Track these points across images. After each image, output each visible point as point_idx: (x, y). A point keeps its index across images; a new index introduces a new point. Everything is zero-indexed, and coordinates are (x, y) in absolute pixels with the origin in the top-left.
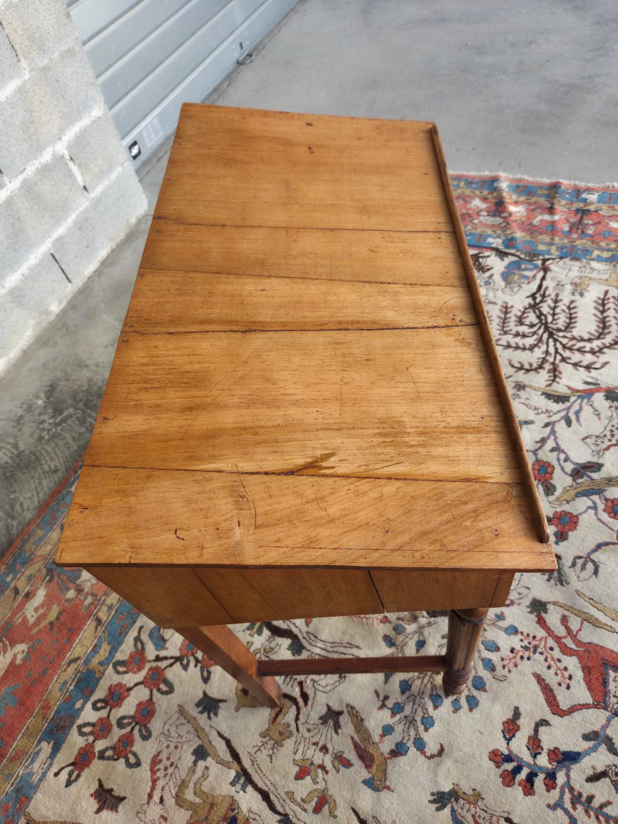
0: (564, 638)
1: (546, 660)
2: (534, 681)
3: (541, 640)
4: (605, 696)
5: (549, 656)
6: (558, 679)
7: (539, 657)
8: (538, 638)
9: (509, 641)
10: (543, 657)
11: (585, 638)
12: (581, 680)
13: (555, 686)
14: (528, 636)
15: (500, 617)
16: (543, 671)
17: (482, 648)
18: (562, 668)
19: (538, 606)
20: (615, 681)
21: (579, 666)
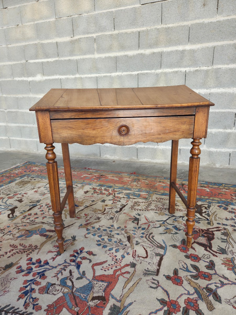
0: (121, 272)
1: (112, 265)
2: (105, 260)
3: (119, 264)
4: (97, 280)
5: (113, 266)
6: (105, 267)
7: (113, 263)
8: (120, 264)
9: (119, 255)
10: (113, 264)
11: (121, 278)
12: (104, 274)
13: (102, 266)
14: (121, 261)
15: (128, 254)
16: (108, 263)
17: (117, 248)
18: (109, 269)
19: (133, 265)
20: (103, 284)
21: (110, 274)
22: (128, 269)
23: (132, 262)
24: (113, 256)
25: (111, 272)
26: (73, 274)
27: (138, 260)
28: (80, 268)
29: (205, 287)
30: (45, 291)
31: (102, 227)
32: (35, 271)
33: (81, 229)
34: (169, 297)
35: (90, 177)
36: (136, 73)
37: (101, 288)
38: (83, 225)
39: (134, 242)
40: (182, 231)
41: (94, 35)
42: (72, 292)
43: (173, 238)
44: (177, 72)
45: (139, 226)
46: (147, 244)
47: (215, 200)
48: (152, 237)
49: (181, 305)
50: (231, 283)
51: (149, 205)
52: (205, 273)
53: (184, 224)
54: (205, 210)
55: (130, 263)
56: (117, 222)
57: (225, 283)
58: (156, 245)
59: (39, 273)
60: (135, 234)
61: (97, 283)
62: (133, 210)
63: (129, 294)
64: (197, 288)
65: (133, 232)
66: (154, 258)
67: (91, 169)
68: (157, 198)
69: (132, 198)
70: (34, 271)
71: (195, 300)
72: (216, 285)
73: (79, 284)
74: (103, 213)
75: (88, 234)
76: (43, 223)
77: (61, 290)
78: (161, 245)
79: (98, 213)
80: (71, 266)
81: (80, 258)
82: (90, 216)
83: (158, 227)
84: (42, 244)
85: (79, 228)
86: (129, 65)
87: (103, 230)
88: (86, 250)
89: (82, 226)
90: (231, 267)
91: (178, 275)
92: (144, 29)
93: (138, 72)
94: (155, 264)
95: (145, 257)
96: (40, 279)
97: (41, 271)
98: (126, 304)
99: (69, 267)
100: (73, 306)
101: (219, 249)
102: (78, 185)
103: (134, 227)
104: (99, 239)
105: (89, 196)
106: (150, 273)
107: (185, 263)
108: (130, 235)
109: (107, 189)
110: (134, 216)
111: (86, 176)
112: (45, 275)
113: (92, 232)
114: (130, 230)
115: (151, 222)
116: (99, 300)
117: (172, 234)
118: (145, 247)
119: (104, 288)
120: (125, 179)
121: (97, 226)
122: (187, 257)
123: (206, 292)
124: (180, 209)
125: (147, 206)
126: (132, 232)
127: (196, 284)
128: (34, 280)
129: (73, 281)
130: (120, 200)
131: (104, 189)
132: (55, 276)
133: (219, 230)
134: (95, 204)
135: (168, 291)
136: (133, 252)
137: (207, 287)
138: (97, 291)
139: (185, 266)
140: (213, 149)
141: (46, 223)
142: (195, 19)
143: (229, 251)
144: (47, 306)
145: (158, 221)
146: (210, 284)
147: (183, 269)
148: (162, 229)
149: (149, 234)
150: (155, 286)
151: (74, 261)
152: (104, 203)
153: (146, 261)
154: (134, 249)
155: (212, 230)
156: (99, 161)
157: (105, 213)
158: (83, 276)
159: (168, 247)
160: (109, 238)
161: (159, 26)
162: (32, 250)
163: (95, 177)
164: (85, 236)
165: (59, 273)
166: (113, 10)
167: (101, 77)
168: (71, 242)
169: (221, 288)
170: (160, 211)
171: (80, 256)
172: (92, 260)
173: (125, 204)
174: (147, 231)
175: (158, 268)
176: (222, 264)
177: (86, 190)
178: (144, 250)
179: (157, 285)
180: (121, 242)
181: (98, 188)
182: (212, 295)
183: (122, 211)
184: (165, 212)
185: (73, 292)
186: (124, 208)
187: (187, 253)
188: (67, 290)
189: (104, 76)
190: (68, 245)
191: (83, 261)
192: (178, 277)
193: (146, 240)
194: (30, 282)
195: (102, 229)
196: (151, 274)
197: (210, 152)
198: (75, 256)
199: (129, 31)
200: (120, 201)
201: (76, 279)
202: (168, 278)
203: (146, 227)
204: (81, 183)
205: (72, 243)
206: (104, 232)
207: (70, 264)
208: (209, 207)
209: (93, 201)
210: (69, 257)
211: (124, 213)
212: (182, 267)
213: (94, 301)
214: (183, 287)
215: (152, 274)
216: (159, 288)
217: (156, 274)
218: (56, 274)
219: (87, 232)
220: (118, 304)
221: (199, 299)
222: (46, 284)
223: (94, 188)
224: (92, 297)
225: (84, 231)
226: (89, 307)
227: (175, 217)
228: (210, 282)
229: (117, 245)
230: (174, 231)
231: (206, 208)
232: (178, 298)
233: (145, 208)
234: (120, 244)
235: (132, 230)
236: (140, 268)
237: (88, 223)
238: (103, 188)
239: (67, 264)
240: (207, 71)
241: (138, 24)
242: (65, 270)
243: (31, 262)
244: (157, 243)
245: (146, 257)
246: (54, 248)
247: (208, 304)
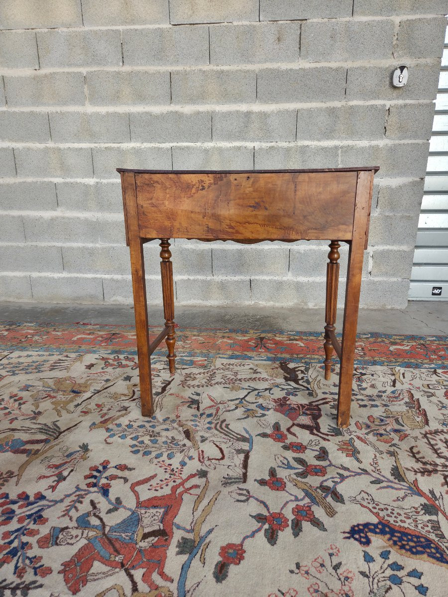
0: (184, 487)
1: (166, 479)
2: (152, 474)
3: (179, 476)
4: (146, 507)
5: (169, 481)
6: (155, 485)
7: (167, 476)
8: (181, 475)
9: (175, 462)
10: (168, 478)
11: (186, 497)
14: (181, 471)
15: (191, 458)
16: (159, 477)
17: (169, 452)
18: (162, 486)
19: (203, 474)
20: (157, 512)
21: (165, 494)
22: (196, 481)
24: (165, 466)
25: (167, 491)
26: (98, 506)
28: (110, 495)
29: (319, 486)
30: (51, 543)
31: (135, 422)
32: (20, 514)
33: (94, 431)
34: (268, 510)
35: (91, 338)
36: (167, 145)
37: (156, 518)
38: (97, 423)
39: (198, 438)
40: (271, 411)
41: (84, 70)
42: (104, 534)
43: (260, 423)
44: (239, 148)
45: (201, 412)
46: (219, 438)
47: (314, 359)
48: (226, 427)
49: (288, 518)
50: (353, 474)
51: (213, 375)
52: (316, 466)
53: (273, 401)
54: (303, 375)
55: (198, 471)
57: (345, 476)
58: (234, 437)
59: (29, 516)
60: (196, 426)
61: (146, 512)
62: (186, 388)
63: (204, 517)
64: (307, 489)
65: (193, 423)
66: (236, 457)
67: (90, 324)
68: (224, 364)
69: (180, 368)
70: (18, 515)
71: (308, 506)
72: (333, 480)
73: (113, 520)
74: (132, 399)
75: (109, 437)
76: (13, 430)
77: (82, 535)
78: (243, 436)
79: (123, 400)
80: (91, 494)
82: (108, 407)
83: (232, 410)
84: (23, 467)
85: (91, 430)
87: (138, 427)
88: (112, 464)
89: (96, 426)
90: (351, 453)
91: (277, 477)
92: (179, 68)
93: (172, 145)
94: (238, 465)
95: (219, 458)
96: (35, 525)
97: (33, 511)
98: (203, 533)
99: (88, 496)
100: (111, 555)
101: (330, 429)
102: (69, 356)
103: (192, 415)
104: (135, 442)
105: (97, 373)
106: (233, 480)
107: (284, 458)
108: (189, 428)
110: (189, 398)
111: (82, 338)
112: (43, 517)
113: (118, 432)
114: (187, 421)
115: (220, 403)
116: (155, 537)
117: (257, 417)
118: (218, 444)
119: (160, 517)
121: (124, 421)
122: (286, 448)
123: (322, 493)
124: (263, 378)
125: (208, 378)
126: (190, 423)
127: (305, 484)
128: (23, 529)
129: (101, 517)
130: (158, 373)
131: (124, 357)
132: (64, 516)
133: (327, 403)
134: (112, 385)
135: (265, 501)
136: (199, 454)
137: (321, 486)
138: (149, 523)
139: (286, 462)
140: (302, 279)
141: (19, 430)
142: (266, 61)
143: (345, 430)
144: (62, 565)
145: (231, 400)
146: (326, 481)
148: (240, 412)
149: (220, 423)
150: (243, 498)
151: (94, 485)
152: (130, 381)
153: (223, 464)
154: (200, 450)
155: (316, 403)
156: (102, 309)
157: (134, 398)
158: (117, 506)
159: (254, 437)
160: (152, 438)
161: (206, 68)
162: (2, 480)
163: (101, 339)
164: (105, 440)
165: (70, 509)
166: (121, 28)
167: (100, 150)
168: (80, 455)
169: (342, 483)
170: (231, 384)
171: (105, 475)
172: (128, 478)
173: (170, 380)
174: (215, 419)
175: (244, 471)
176: (338, 450)
177: (88, 363)
178: (217, 448)
179: (248, 496)
180: (175, 442)
181: (112, 357)
182: (330, 496)
183: (166, 392)
184: (240, 385)
185: (106, 533)
186: (169, 387)
187: (284, 442)
188: (95, 533)
189: (106, 148)
190: (76, 462)
191: (113, 482)
193: (216, 432)
194: (16, 534)
195: (135, 425)
196: (235, 482)
197: (298, 283)
198: (95, 477)
199: (152, 69)
200: (159, 376)
201: (107, 513)
202: (262, 482)
203: (214, 412)
204: (74, 350)
205: (84, 457)
206: (140, 429)
207: (88, 490)
208: (307, 370)
209: (107, 381)
210: (83, 480)
211: (171, 394)
212: (280, 464)
213: (146, 540)
214: (287, 492)
215: (237, 482)
216: (251, 499)
217: (242, 480)
218: (66, 512)
219: (108, 434)
220: (190, 536)
221: (313, 504)
222: (50, 530)
223: (103, 358)
224: (142, 534)
225: (101, 434)
226: (140, 551)
227: (257, 391)
228: (324, 478)
229: (169, 447)
230: (261, 411)
231: (302, 372)
232: (282, 509)
233: (206, 382)
234: (173, 444)
235: (191, 420)
236: (215, 476)
237: (106, 420)
238: (121, 357)
239: (83, 493)
240: (288, 150)
241: (168, 59)
242: (81, 502)
243: (8, 500)
244: (235, 435)
245: (223, 458)
246: (49, 469)
247: (327, 509)
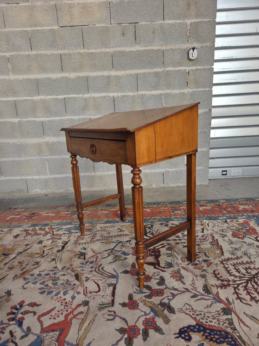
0: (73, 314)
1: (61, 310)
2: (52, 307)
3: (70, 307)
4: (47, 332)
5: (63, 311)
6: (54, 315)
7: (63, 307)
8: (71, 306)
9: (68, 297)
10: (63, 309)
11: (74, 321)
12: (53, 322)
13: (50, 314)
14: (72, 303)
15: (79, 293)
16: (57, 309)
17: (65, 290)
18: (59, 315)
19: (86, 303)
20: (54, 334)
21: (61, 321)
22: (82, 309)
23: (84, 301)
24: (62, 300)
25: (62, 318)
26: (14, 334)
27: (91, 297)
28: (23, 325)
29: (159, 303)
31: (43, 272)
33: (16, 280)
34: (127, 324)
35: (18, 217)
37: (54, 339)
38: (18, 275)
39: (84, 279)
40: (130, 255)
43: (124, 264)
44: (105, 97)
45: (86, 260)
46: (97, 277)
47: (157, 219)
48: (102, 269)
49: (140, 328)
50: (180, 292)
51: (94, 236)
52: (157, 290)
53: (132, 248)
54: (149, 230)
55: (83, 301)
56: (60, 262)
57: (175, 294)
58: (107, 276)
61: (47, 336)
62: (78, 245)
63: (86, 334)
64: (152, 306)
65: (81, 269)
66: (107, 289)
67: (19, 208)
68: (102, 227)
69: (74, 232)
71: (152, 318)
72: (168, 298)
74: (42, 256)
75: (26, 284)
78: (112, 274)
79: (36, 257)
80: (10, 326)
81: (21, 313)
82: (26, 263)
83: (106, 257)
85: (14, 280)
86: (53, 89)
87: (45, 275)
88: (26, 303)
89: (17, 277)
90: (179, 278)
91: (134, 300)
93: (64, 96)
94: (109, 295)
95: (97, 291)
99: (8, 328)
101: (166, 264)
102: (3, 230)
103: (81, 263)
104: (42, 286)
105: (20, 241)
106: (105, 305)
108: (78, 272)
109: (43, 227)
110: (79, 252)
111: (12, 218)
113: (31, 280)
114: (77, 267)
115: (99, 253)
117: (121, 260)
118: (96, 281)
119: (56, 338)
120: (63, 213)
121: (36, 272)
123: (161, 308)
124: (126, 234)
125: (92, 237)
126: (79, 269)
127: (151, 302)
129: (16, 342)
130: (60, 237)
131: (39, 228)
133: (164, 247)
134: (30, 248)
135: (125, 318)
136: (84, 290)
137: (160, 303)
138: (49, 343)
139: (139, 289)
143: (174, 263)
145: (106, 251)
146: (163, 299)
147: (137, 292)
148: (110, 258)
149: (98, 267)
150: (111, 317)
151: (13, 319)
152: (41, 244)
153: (99, 295)
154: (85, 287)
155: (158, 247)
156: (27, 198)
157: (44, 255)
158: (28, 333)
159: (119, 275)
160: (54, 282)
163: (25, 217)
164: (23, 287)
168: (6, 299)
169: (173, 300)
170: (106, 240)
171: (21, 311)
172: (36, 312)
173: (67, 241)
174: (95, 264)
175: (112, 298)
176: (171, 277)
177: (15, 234)
178: (95, 284)
179: (114, 316)
180: (69, 283)
181: (31, 229)
182: (166, 309)
183: (64, 249)
184: (111, 240)
186: (66, 246)
191: (26, 316)
192: (133, 301)
193: (96, 273)
195: (43, 274)
196: (106, 307)
198: (14, 313)
201: (20, 339)
202: (124, 305)
203: (94, 259)
204: (7, 227)
205: (8, 300)
206: (46, 277)
207: (9, 324)
208: (152, 226)
209: (27, 245)
210: (6, 316)
211: (68, 251)
212: (135, 291)
214: (139, 310)
215: (108, 306)
216: (117, 318)
217: (111, 305)
219: (25, 282)
221: (155, 316)
223: (25, 230)
225: (21, 282)
227: (122, 243)
228: (163, 297)
229: (64, 287)
230: (123, 256)
231: (149, 228)
232: (136, 322)
233: (90, 240)
234: (68, 285)
236: (93, 304)
237: (24, 272)
238: (37, 228)
239: (5, 326)
242: (3, 333)
244: (108, 274)
245: (99, 291)
247: (165, 319)
